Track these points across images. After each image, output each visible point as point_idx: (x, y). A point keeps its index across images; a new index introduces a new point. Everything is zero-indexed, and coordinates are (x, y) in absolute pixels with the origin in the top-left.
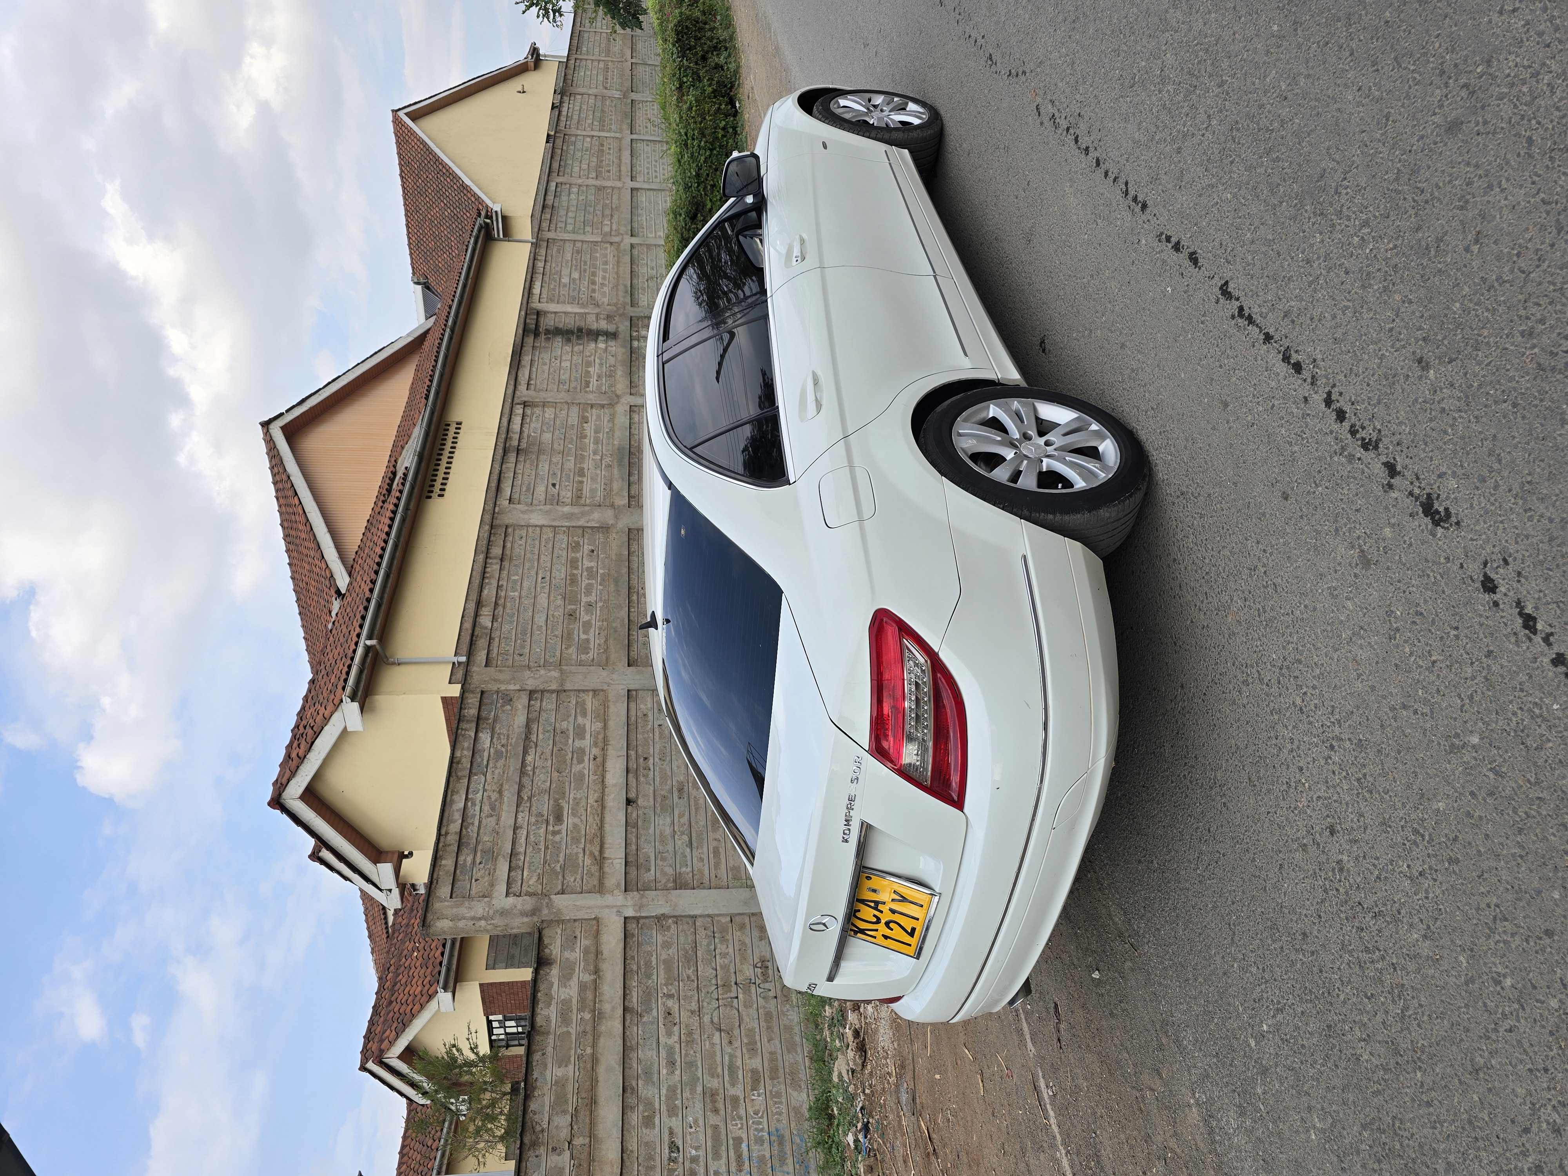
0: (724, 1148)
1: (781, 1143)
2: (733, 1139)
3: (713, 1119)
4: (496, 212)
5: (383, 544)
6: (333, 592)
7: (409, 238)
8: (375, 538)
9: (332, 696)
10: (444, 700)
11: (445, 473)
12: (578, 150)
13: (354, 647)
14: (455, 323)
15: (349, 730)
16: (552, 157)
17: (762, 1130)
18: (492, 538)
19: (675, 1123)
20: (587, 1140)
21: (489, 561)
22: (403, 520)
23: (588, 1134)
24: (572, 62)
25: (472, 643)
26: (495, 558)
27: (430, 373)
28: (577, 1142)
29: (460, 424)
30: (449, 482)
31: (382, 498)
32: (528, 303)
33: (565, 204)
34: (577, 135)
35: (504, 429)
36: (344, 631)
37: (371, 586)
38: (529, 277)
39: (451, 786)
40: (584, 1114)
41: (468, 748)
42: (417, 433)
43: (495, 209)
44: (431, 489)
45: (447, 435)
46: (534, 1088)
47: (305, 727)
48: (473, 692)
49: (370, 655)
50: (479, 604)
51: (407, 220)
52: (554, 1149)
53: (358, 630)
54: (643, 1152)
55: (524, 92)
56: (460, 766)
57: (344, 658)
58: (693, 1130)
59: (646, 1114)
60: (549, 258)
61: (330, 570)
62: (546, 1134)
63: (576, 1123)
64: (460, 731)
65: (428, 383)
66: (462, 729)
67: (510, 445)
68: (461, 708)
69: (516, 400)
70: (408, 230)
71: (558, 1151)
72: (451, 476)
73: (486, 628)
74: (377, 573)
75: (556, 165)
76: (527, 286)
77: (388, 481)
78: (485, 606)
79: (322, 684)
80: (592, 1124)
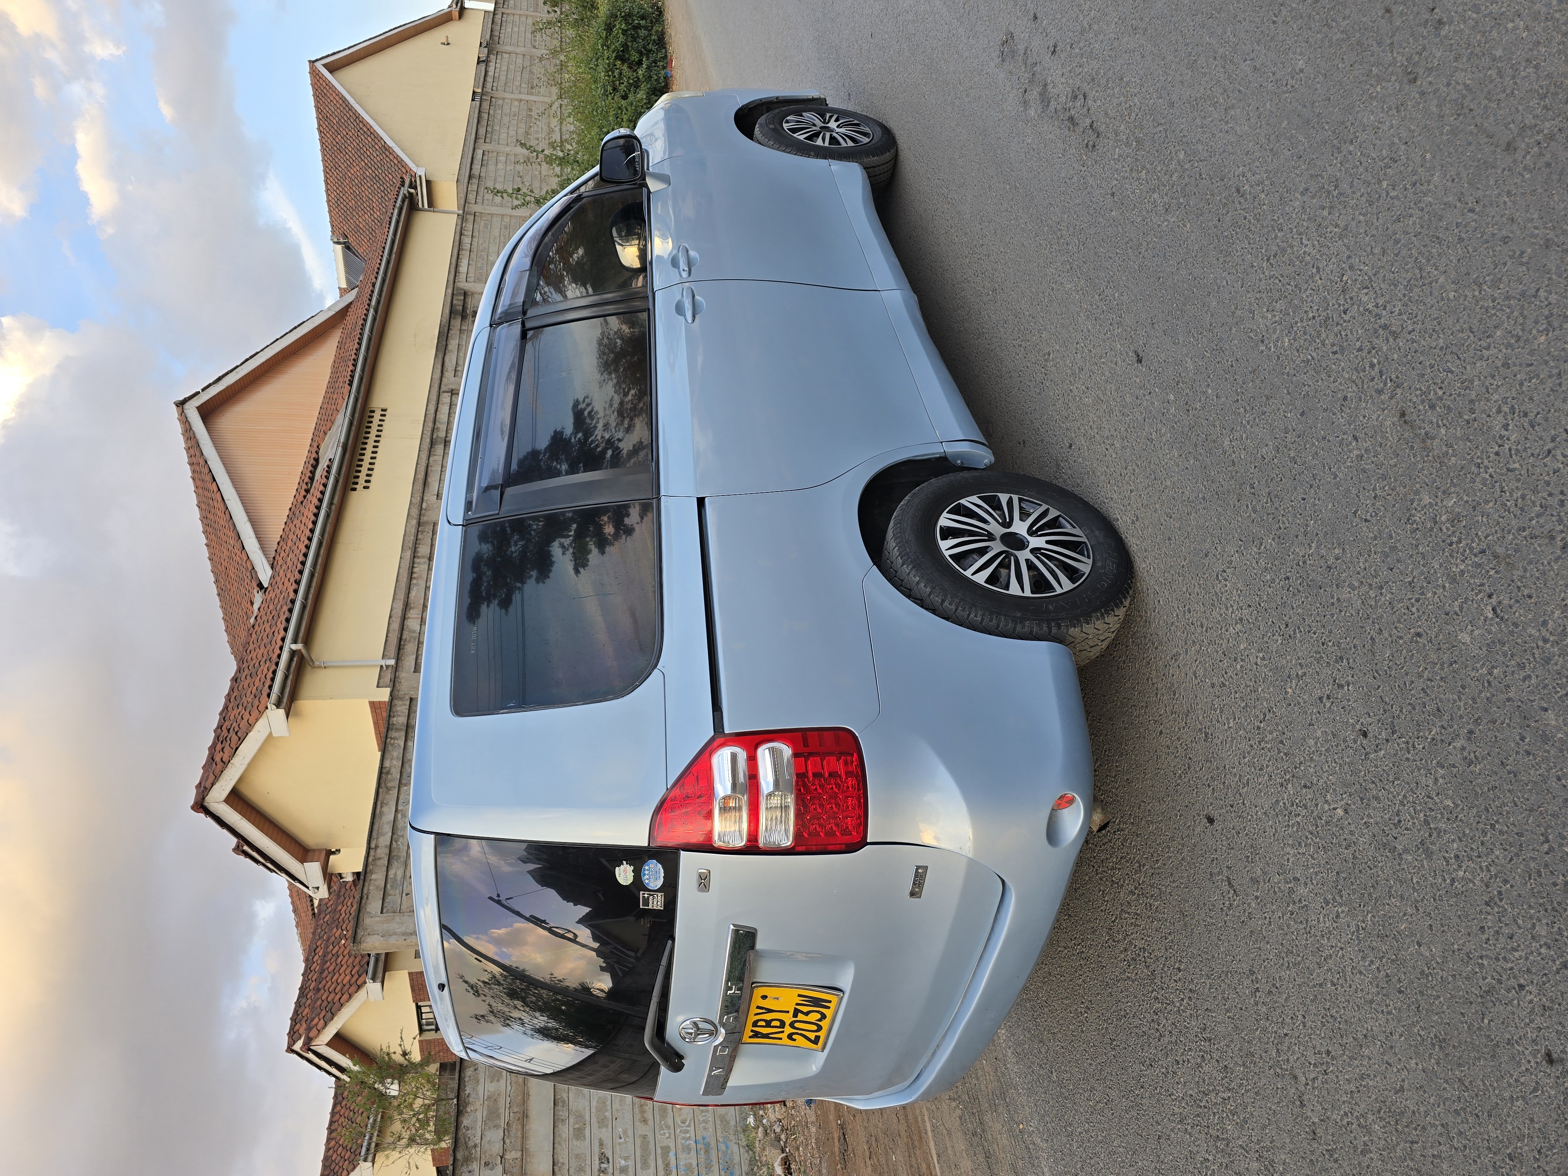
0: (652, 1157)
1: (707, 1152)
2: (662, 1148)
3: (642, 1129)
4: (420, 177)
5: (307, 542)
6: (254, 584)
7: (328, 195)
8: (299, 532)
9: (256, 702)
10: (373, 705)
11: (370, 464)
12: (506, 115)
13: (279, 652)
14: (378, 302)
15: (274, 735)
16: (478, 122)
17: (689, 1138)
18: (420, 536)
19: (605, 1134)
20: (519, 1154)
21: (416, 560)
22: (328, 516)
23: (520, 1148)
24: (499, 16)
25: (400, 648)
26: (423, 557)
27: (354, 356)
28: (508, 1156)
29: (385, 410)
30: (374, 473)
31: (305, 487)
32: (454, 282)
33: (492, 174)
34: (504, 99)
35: (431, 417)
36: (268, 629)
37: (295, 586)
38: (456, 252)
39: (380, 797)
40: (516, 1128)
41: (398, 758)
42: (341, 422)
43: (419, 173)
44: (356, 480)
45: (371, 422)
46: (467, 1104)
47: (229, 731)
48: (402, 699)
49: (295, 659)
50: (407, 606)
51: (325, 176)
52: (487, 1164)
53: (282, 633)
54: (573, 1164)
55: (448, 44)
56: (389, 776)
57: (268, 662)
58: (622, 1141)
59: (577, 1126)
60: (476, 234)
61: (251, 561)
62: (478, 1149)
63: (508, 1138)
64: (388, 740)
65: (351, 368)
66: (391, 738)
67: (438, 437)
68: (390, 716)
69: (443, 388)
70: (326, 187)
71: (491, 1165)
72: (375, 467)
73: (414, 632)
74: (301, 572)
75: (482, 131)
76: (454, 262)
77: (310, 468)
78: (413, 608)
79: (246, 686)
80: (524, 1138)
